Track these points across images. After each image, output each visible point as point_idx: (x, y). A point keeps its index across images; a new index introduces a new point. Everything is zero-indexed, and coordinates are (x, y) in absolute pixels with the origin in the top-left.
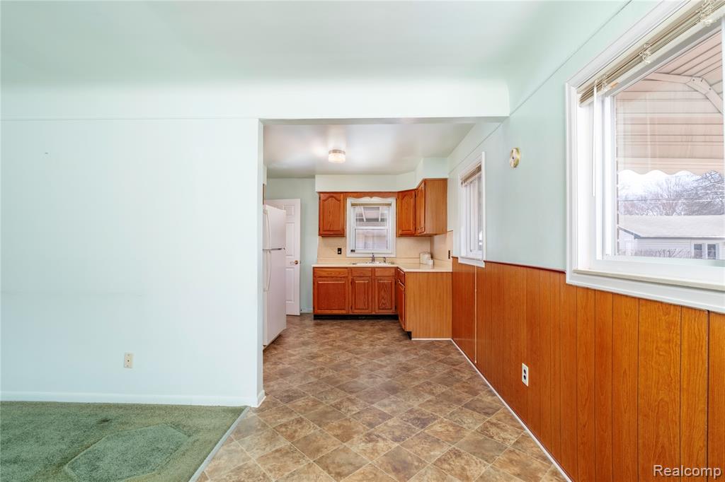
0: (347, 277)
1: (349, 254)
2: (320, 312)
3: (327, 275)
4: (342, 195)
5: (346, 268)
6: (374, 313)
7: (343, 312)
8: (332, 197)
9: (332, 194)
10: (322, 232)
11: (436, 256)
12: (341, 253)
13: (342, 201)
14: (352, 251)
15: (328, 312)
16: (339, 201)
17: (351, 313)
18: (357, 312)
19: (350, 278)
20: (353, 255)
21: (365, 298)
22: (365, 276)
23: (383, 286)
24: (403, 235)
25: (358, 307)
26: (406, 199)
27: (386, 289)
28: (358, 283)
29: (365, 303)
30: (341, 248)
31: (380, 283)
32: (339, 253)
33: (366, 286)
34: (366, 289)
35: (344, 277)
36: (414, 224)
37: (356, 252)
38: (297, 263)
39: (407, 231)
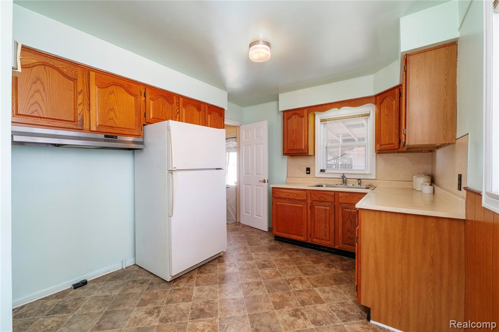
0: (305, 200)
1: (317, 173)
3: (285, 197)
4: (306, 110)
5: (305, 190)
6: (337, 247)
7: (302, 239)
8: (295, 114)
10: (286, 152)
11: (439, 180)
12: (309, 173)
14: (322, 171)
17: (310, 242)
19: (309, 201)
20: (322, 175)
21: (326, 227)
22: (326, 200)
23: (349, 216)
24: (382, 152)
25: (318, 235)
26: (385, 102)
27: (352, 220)
28: (318, 208)
29: (325, 232)
30: (309, 168)
31: (345, 211)
32: (307, 173)
33: (328, 214)
34: (328, 217)
35: (302, 200)
36: (397, 135)
37: (326, 171)
38: (264, 182)
39: (386, 144)
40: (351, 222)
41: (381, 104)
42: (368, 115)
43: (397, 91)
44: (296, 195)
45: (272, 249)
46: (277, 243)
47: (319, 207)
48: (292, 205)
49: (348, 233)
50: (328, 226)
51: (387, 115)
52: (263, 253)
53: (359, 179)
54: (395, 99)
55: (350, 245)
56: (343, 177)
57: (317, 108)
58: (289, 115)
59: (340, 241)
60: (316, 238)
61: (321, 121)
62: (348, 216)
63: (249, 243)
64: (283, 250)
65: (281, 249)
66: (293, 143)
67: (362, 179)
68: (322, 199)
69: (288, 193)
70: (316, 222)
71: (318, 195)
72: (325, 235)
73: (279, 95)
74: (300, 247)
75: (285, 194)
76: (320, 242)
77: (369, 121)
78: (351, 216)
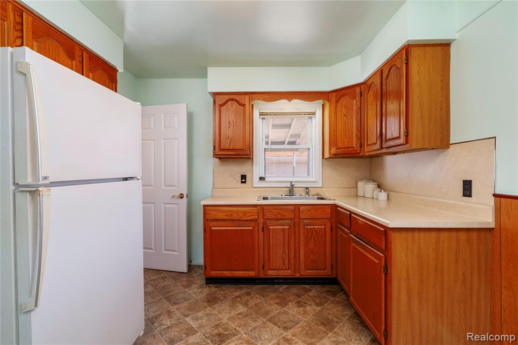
0: (256, 220)
1: (256, 183)
2: (214, 273)
3: (226, 218)
4: (247, 97)
5: (255, 206)
6: (297, 275)
7: (252, 274)
8: (232, 100)
9: (232, 97)
10: (217, 152)
12: (245, 182)
13: (247, 105)
14: (261, 178)
15: (227, 274)
16: (243, 105)
17: (262, 276)
18: (271, 273)
19: (261, 221)
20: (262, 184)
21: (284, 252)
22: (283, 217)
23: (312, 233)
24: (339, 156)
25: (274, 265)
26: (344, 101)
27: (316, 238)
28: (273, 229)
29: (284, 260)
30: (245, 176)
31: (308, 228)
32: (242, 182)
33: (287, 235)
34: (287, 238)
35: (251, 220)
36: (358, 138)
37: (267, 179)
38: (182, 197)
39: (345, 148)
40: (315, 241)
41: (337, 102)
42: (314, 114)
43: (358, 90)
44: (243, 214)
45: (212, 301)
46: (213, 289)
47: (275, 227)
48: (236, 228)
49: (311, 255)
50: (287, 251)
51: (345, 116)
52: (203, 312)
53: (307, 188)
54: (356, 98)
55: (313, 270)
56: (292, 186)
57: (263, 95)
58: (222, 100)
59: (302, 266)
60: (271, 270)
61: (260, 115)
62: (310, 234)
63: (168, 299)
64: (229, 298)
65: (225, 297)
66: (229, 140)
67: (310, 187)
68: (279, 217)
69: (231, 211)
70: (271, 247)
71: (275, 211)
72: (284, 263)
73: (208, 68)
74: (248, 286)
75: (225, 214)
76: (277, 274)
77: (313, 121)
78: (314, 233)
